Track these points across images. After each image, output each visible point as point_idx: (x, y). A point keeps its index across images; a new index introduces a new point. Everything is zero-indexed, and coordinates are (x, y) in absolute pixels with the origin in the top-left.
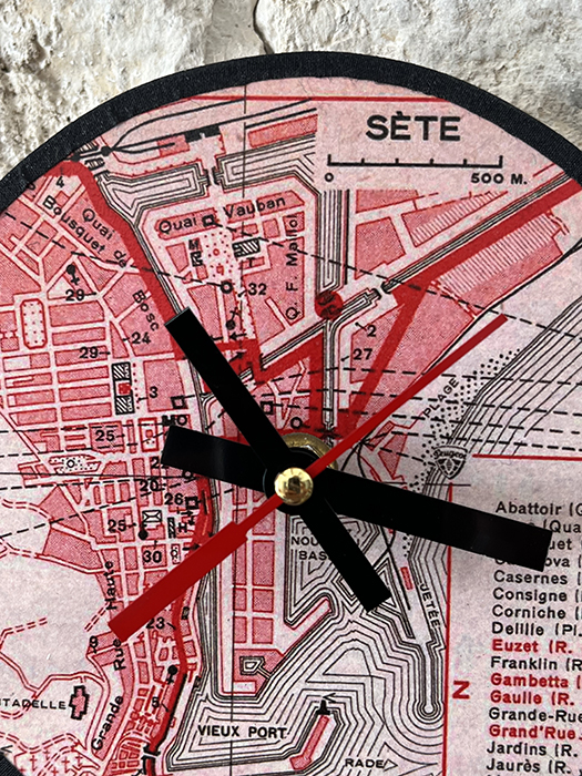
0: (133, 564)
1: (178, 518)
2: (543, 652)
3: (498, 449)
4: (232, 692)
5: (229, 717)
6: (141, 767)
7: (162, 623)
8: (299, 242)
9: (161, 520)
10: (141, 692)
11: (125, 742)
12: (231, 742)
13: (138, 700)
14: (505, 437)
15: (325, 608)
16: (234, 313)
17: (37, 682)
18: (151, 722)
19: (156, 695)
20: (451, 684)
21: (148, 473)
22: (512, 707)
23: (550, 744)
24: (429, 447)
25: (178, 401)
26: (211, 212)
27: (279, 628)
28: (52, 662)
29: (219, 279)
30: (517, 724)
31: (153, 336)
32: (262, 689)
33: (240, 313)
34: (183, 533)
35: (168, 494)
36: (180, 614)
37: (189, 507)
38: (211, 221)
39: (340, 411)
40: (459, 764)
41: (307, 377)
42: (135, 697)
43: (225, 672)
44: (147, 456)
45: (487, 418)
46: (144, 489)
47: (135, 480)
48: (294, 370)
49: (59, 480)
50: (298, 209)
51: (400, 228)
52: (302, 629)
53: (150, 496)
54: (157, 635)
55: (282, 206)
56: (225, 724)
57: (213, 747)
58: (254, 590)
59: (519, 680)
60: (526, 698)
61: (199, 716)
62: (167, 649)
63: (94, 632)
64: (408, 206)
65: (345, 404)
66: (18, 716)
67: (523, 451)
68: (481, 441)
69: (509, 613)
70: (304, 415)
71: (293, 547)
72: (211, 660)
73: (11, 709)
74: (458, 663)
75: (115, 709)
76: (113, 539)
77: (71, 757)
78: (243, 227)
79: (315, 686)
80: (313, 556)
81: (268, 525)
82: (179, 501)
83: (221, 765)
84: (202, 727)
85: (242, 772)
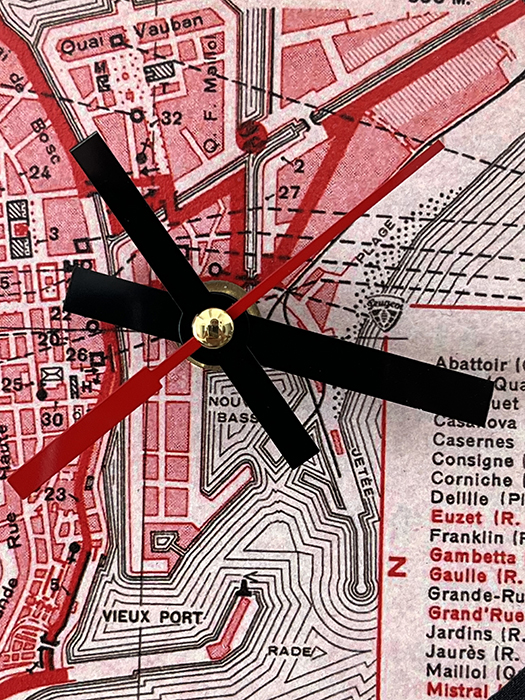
0: (30, 427)
1: (81, 376)
2: (488, 524)
3: (438, 299)
4: (142, 572)
5: (137, 600)
6: (37, 659)
7: (63, 494)
8: (218, 66)
9: (62, 379)
10: (39, 574)
11: (20, 631)
12: (140, 629)
13: (34, 582)
14: (446, 285)
15: (246, 476)
16: (145, 145)
18: (49, 608)
19: (55, 576)
20: (386, 559)
21: (48, 326)
22: (453, 586)
23: (496, 628)
24: (362, 296)
25: (82, 244)
26: (120, 31)
27: (195, 499)
29: (129, 106)
30: (459, 606)
31: (54, 170)
32: (175, 567)
33: (151, 145)
34: (87, 393)
35: (70, 349)
36: (83, 482)
37: (94, 364)
38: (119, 41)
39: (264, 256)
40: (395, 651)
41: (227, 218)
42: (32, 578)
43: (133, 549)
44: (46, 306)
45: (425, 265)
46: (43, 343)
47: (33, 333)
48: (212, 210)
50: (217, 29)
51: (331, 51)
52: (221, 500)
53: (50, 352)
54: (58, 508)
55: (199, 25)
56: (134, 609)
57: (120, 634)
58: (166, 457)
59: (461, 556)
60: (470, 576)
61: (104, 599)
62: (68, 523)
64: (340, 28)
65: (269, 248)
67: (465, 300)
68: (420, 289)
69: (449, 480)
70: (224, 261)
71: (211, 408)
72: (118, 535)
74: (394, 537)
75: (8, 593)
76: (8, 400)
78: (156, 48)
79: (235, 564)
80: (233, 418)
81: (183, 384)
82: (83, 357)
83: (128, 656)
84: (107, 612)
85: (152, 663)
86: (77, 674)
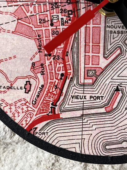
0: (48, 35)
1: (65, 18)
4: (84, 83)
5: (82, 92)
6: (50, 111)
7: (59, 57)
9: (58, 19)
10: (51, 83)
11: (45, 102)
12: (83, 101)
13: (49, 86)
15: (119, 52)
17: (12, 79)
18: (54, 94)
19: (56, 84)
21: (54, 1)
27: (102, 59)
28: (18, 72)
32: (95, 82)
34: (67, 24)
35: (61, 9)
36: (65, 53)
37: (69, 14)
42: (48, 85)
43: (81, 76)
46: (52, 7)
47: (49, 4)
49: (21, 3)
52: (110, 60)
53: (55, 10)
54: (57, 62)
56: (81, 95)
57: (77, 103)
58: (92, 45)
61: (71, 92)
62: (60, 67)
63: (34, 61)
66: (5, 92)
71: (108, 29)
72: (76, 71)
73: (2, 89)
75: (41, 89)
76: (41, 26)
77: (25, 107)
79: (115, 81)
80: (115, 32)
81: (98, 21)
82: (65, 12)
83: (79, 110)
84: (73, 96)
85: (87, 113)
86: (63, 115)
